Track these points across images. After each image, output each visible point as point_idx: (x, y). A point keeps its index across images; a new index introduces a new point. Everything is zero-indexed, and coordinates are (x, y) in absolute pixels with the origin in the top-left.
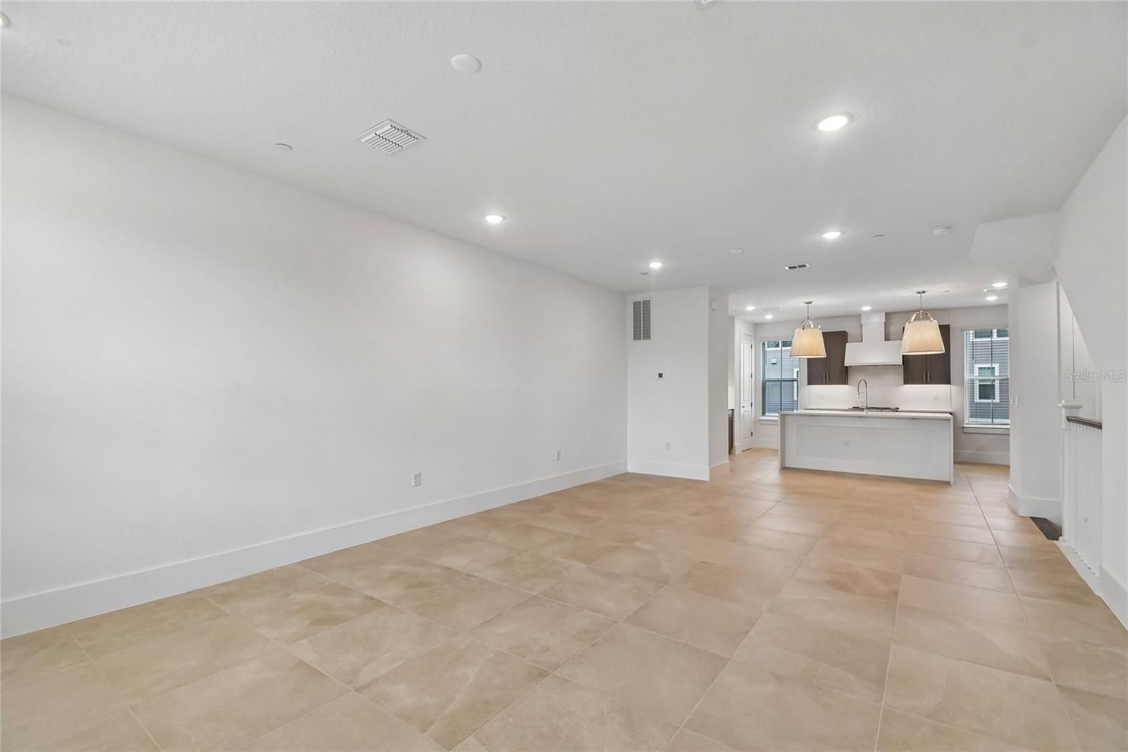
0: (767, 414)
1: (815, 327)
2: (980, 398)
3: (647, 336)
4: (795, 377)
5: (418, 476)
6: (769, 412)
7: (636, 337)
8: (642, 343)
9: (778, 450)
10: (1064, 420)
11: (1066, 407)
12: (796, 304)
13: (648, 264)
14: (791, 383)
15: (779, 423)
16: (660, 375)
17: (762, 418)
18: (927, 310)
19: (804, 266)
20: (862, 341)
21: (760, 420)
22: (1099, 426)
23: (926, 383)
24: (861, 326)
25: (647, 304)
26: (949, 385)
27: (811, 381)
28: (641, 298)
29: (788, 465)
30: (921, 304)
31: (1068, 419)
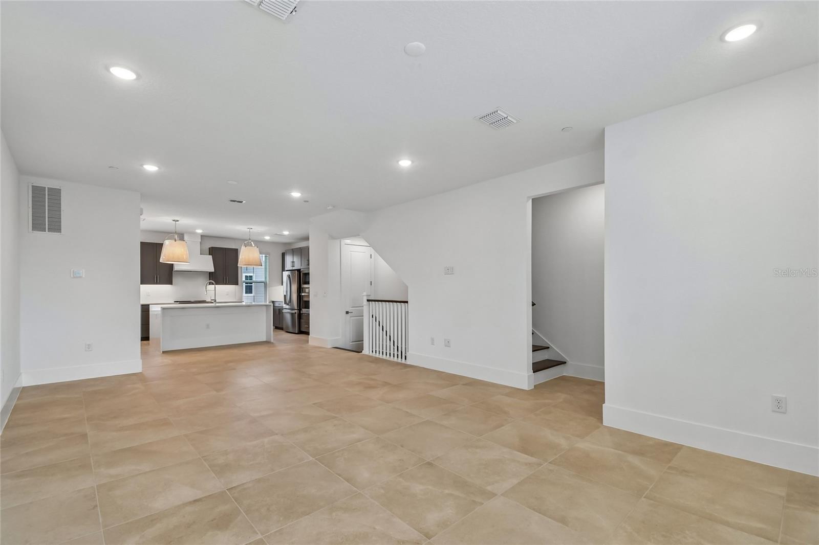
3: (56, 227)
7: (37, 228)
8: (45, 235)
10: (365, 300)
22: (407, 302)
23: (226, 284)
25: (55, 194)
26: (235, 285)
28: (48, 184)
30: (250, 235)
31: (368, 300)
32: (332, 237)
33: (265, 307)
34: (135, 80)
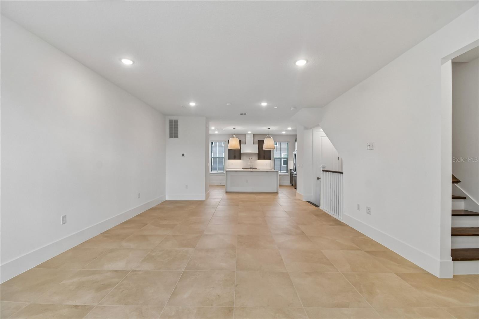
0: (212, 171)
1: (236, 137)
2: (284, 164)
3: (177, 136)
4: (224, 156)
5: (64, 217)
6: (213, 170)
7: (171, 136)
8: (174, 140)
9: (224, 185)
10: (322, 171)
11: (322, 167)
12: (230, 128)
13: (189, 103)
14: (222, 159)
15: (225, 175)
16: (183, 155)
17: (211, 173)
18: (270, 135)
19: (246, 114)
20: (246, 144)
21: (210, 174)
22: (342, 173)
23: (265, 159)
24: (246, 138)
25: (176, 122)
26: (270, 160)
27: (230, 158)
28: (174, 118)
29: (228, 191)
30: (269, 132)
31: (323, 171)
32: (306, 128)
33: (276, 172)
34: (132, 64)
